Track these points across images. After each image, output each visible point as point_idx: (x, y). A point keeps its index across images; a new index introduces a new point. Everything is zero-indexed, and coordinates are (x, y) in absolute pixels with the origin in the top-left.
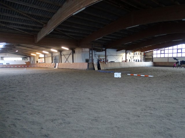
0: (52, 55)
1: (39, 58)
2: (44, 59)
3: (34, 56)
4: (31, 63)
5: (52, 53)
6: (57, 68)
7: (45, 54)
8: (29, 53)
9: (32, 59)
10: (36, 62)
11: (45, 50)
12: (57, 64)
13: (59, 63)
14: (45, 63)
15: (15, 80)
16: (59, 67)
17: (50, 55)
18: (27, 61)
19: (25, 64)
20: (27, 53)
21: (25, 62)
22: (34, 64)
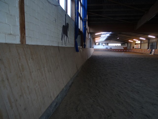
0: (149, 41)
1: (136, 44)
2: (140, 45)
3: (131, 43)
4: (128, 48)
5: (149, 39)
6: (153, 54)
7: (141, 41)
8: (127, 40)
9: (129, 45)
10: (132, 48)
11: (143, 36)
12: (153, 50)
13: (156, 50)
14: (141, 48)
15: (116, 61)
16: (155, 53)
17: (147, 41)
18: (125, 47)
19: (123, 49)
20: (125, 39)
21: (123, 48)
22: (131, 49)
